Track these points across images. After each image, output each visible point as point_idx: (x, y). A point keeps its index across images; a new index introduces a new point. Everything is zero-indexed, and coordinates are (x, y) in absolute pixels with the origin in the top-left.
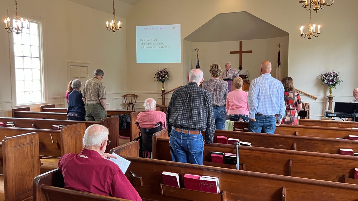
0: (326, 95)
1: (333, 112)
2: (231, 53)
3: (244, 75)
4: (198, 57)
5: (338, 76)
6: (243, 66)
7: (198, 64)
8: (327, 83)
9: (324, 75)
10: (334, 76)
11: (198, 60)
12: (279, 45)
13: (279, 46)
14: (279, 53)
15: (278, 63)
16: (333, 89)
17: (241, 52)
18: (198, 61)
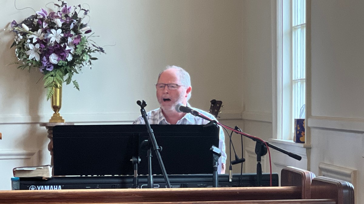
0: (38, 117)
1: (49, 173)
5: (82, 26)
8: (38, 59)
9: (25, 22)
10: (65, 28)
16: (67, 89)
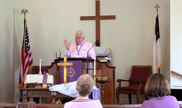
2: (83, 18)
3: (104, 55)
4: (27, 23)
6: (102, 41)
7: (26, 35)
11: (27, 28)
12: (157, 7)
13: (157, 9)
14: (157, 19)
15: (156, 35)
17: (98, 18)
18: (27, 31)
